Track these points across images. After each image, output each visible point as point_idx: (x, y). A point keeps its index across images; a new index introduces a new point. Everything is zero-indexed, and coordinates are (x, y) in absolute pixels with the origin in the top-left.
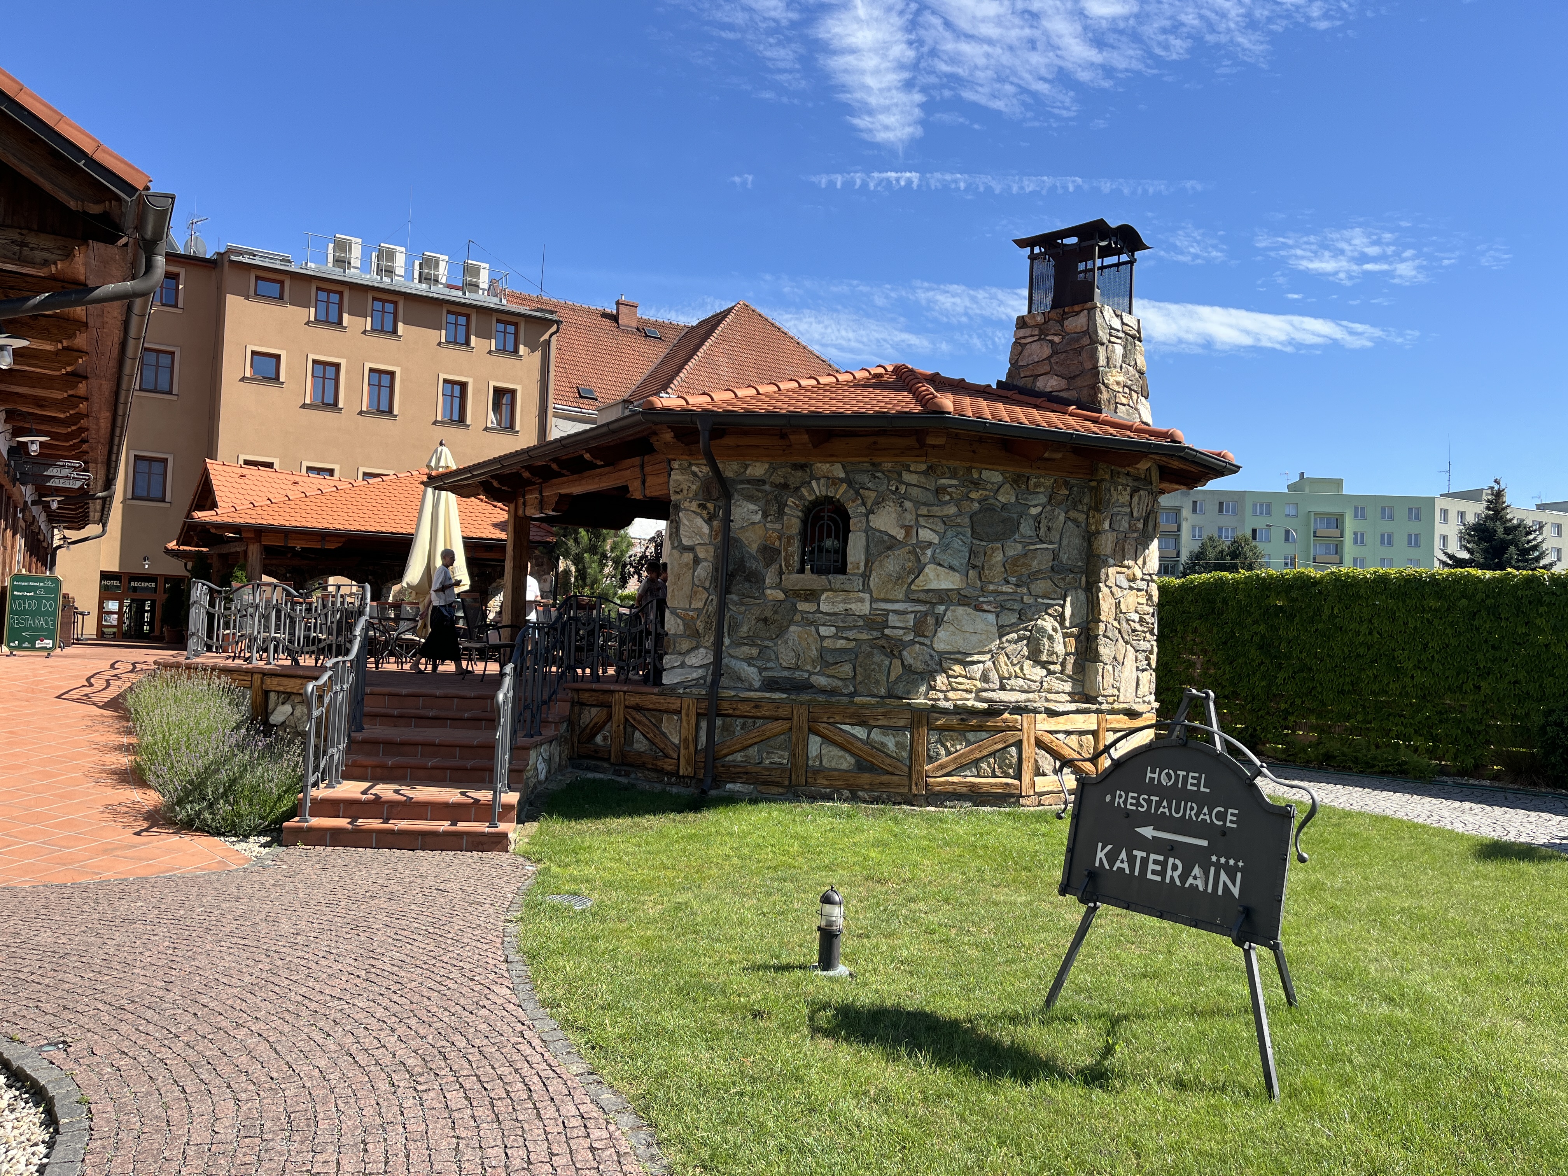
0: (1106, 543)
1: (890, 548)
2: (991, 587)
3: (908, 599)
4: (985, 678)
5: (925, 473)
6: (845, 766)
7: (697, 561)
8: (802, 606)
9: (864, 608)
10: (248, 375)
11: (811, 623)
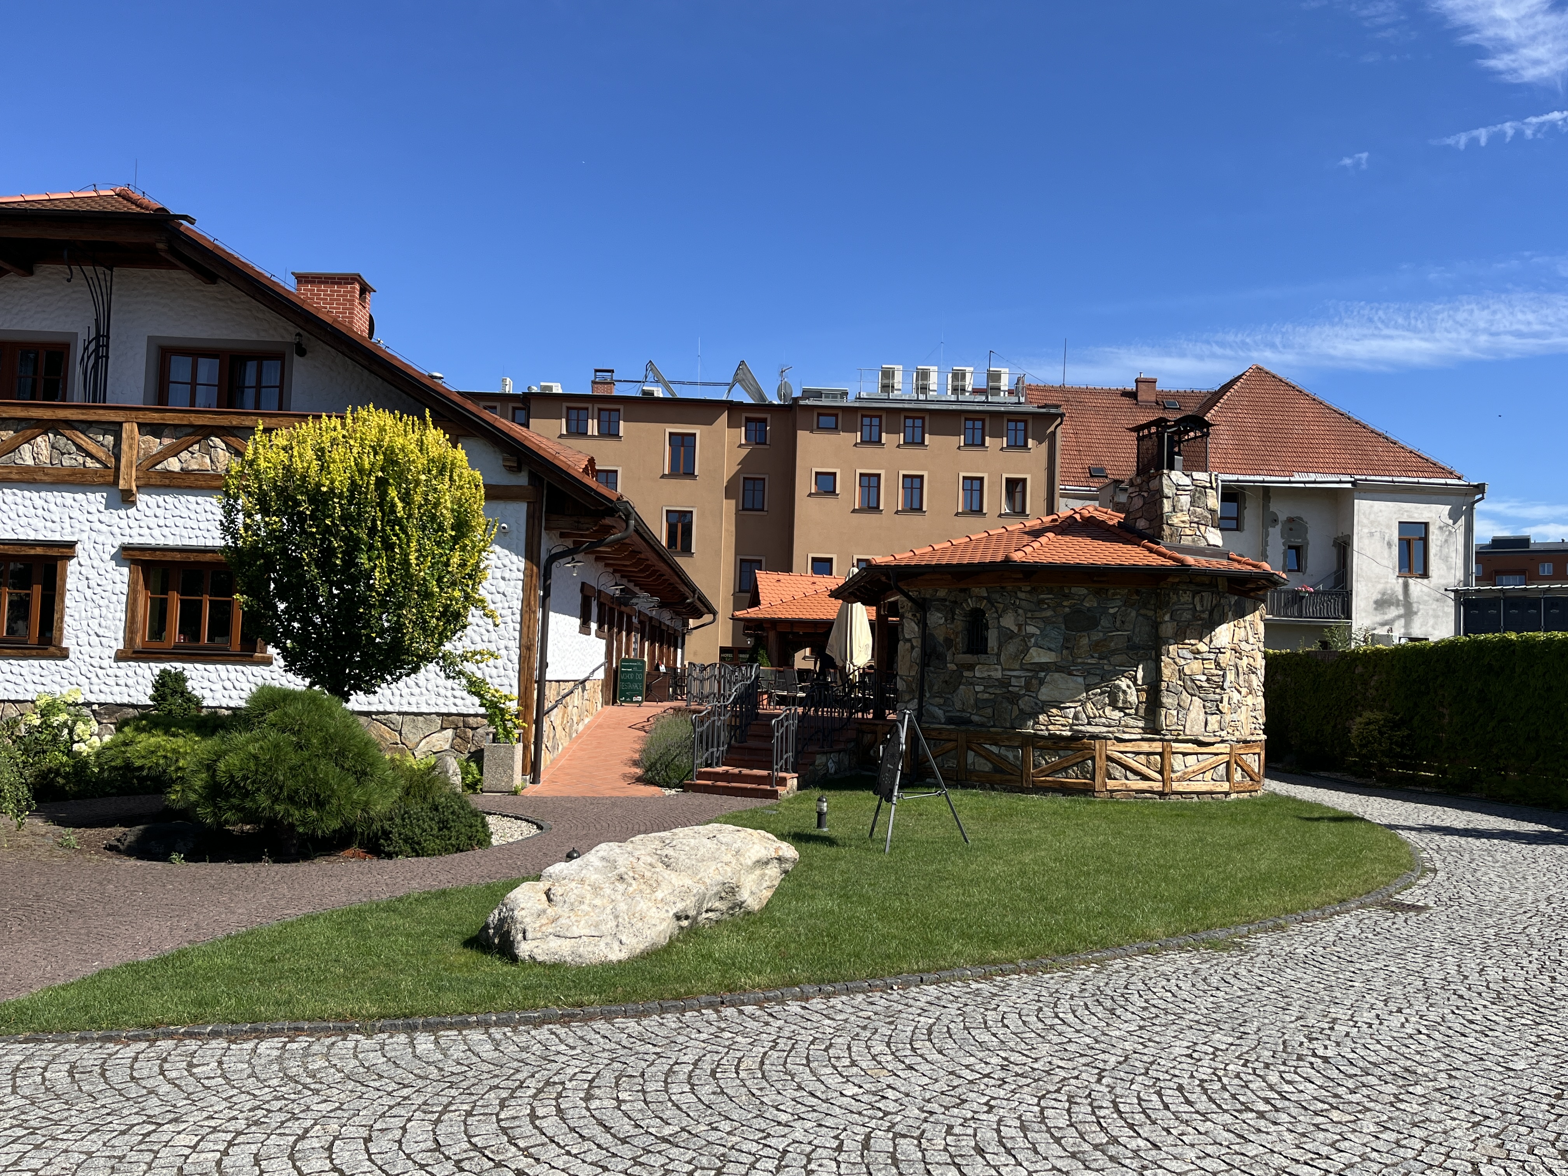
0: (1167, 629)
1: (1011, 638)
2: (1079, 660)
3: (1022, 669)
4: (1076, 717)
5: (1030, 592)
6: (987, 769)
7: (913, 647)
8: (966, 674)
9: (998, 674)
10: (813, 491)
11: (971, 684)
